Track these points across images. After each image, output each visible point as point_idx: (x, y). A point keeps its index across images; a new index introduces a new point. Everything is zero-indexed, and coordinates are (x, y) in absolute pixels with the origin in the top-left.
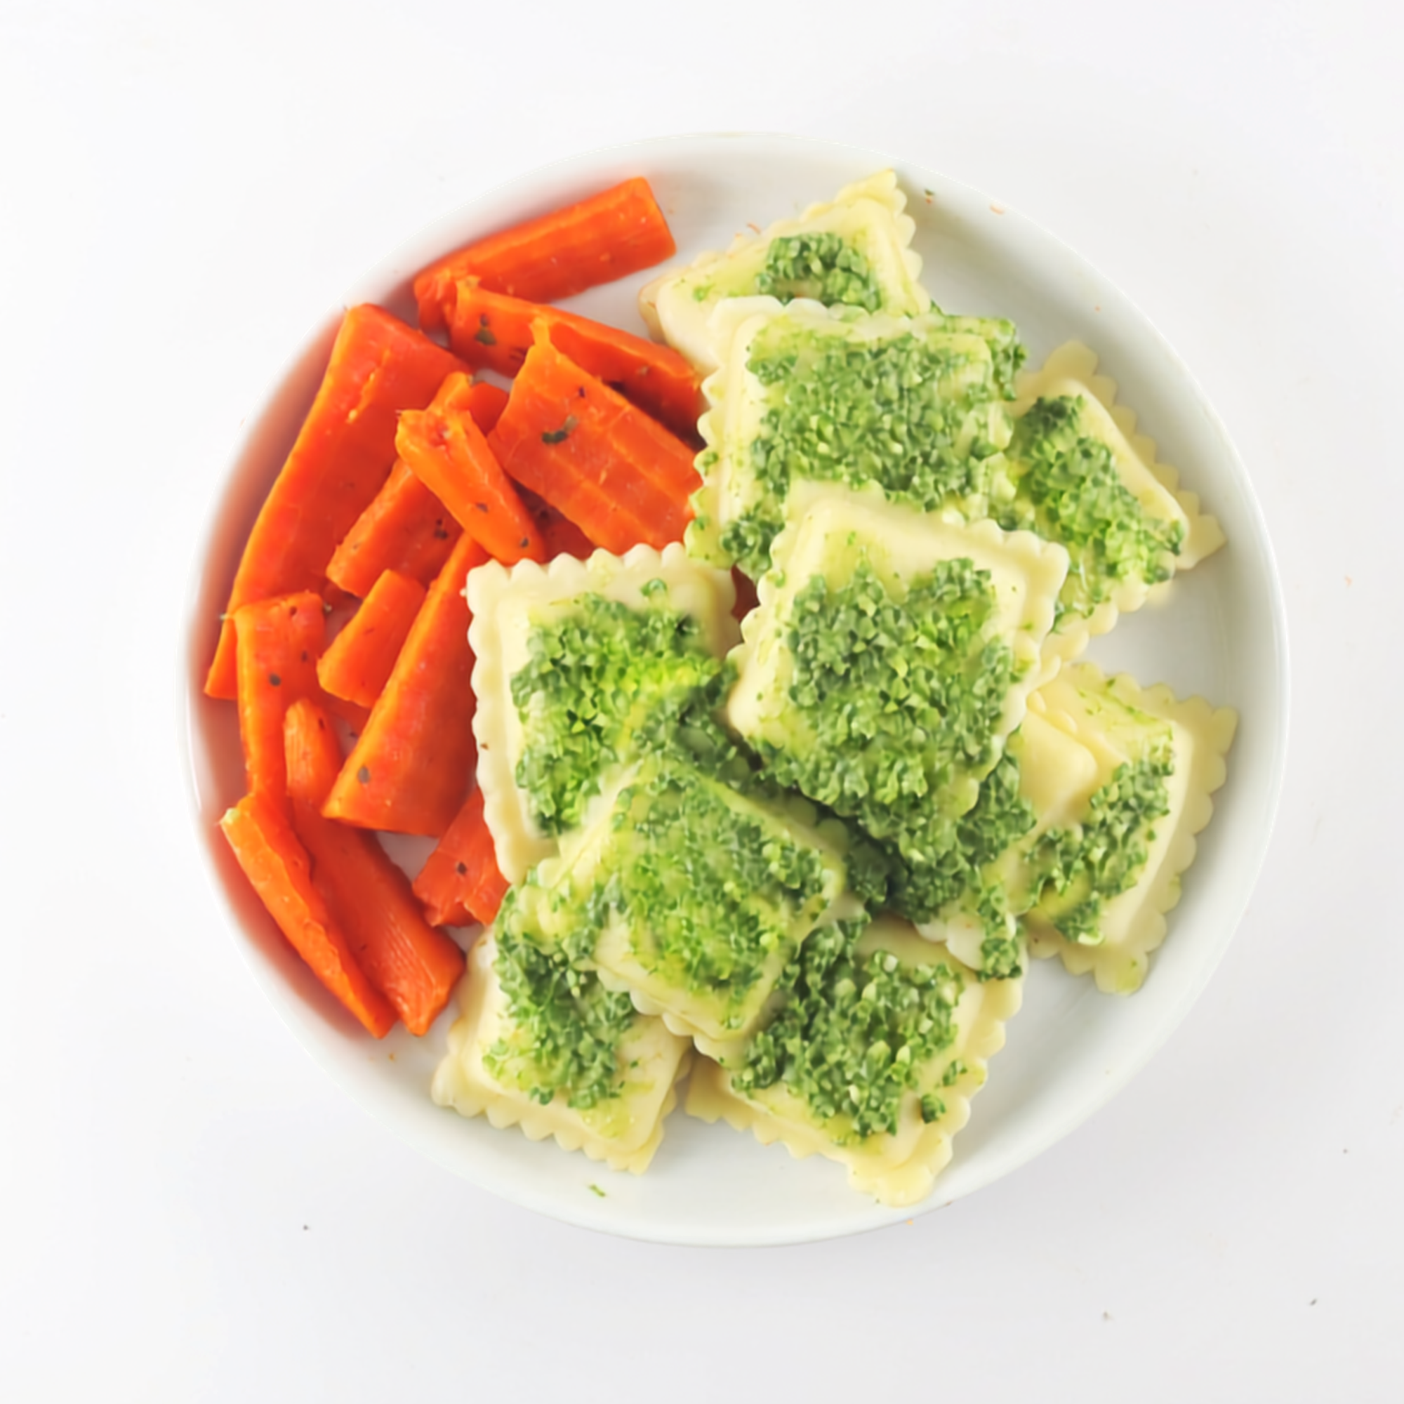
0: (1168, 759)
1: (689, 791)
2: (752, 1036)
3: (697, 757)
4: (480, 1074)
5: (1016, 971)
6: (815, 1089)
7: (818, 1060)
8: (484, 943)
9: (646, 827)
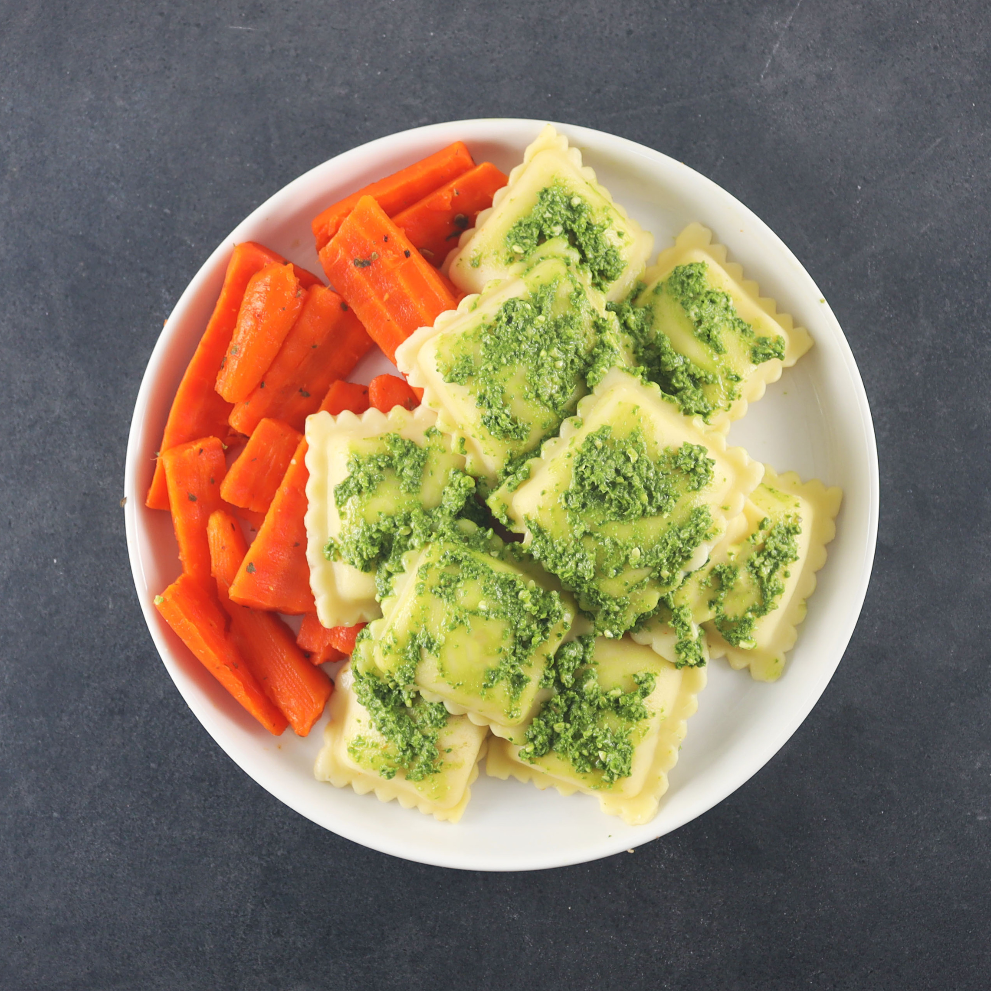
0: (798, 522)
1: (465, 563)
2: (529, 722)
3: (467, 540)
4: (347, 760)
5: (701, 662)
6: (577, 755)
7: (577, 736)
8: (345, 671)
9: (439, 590)
